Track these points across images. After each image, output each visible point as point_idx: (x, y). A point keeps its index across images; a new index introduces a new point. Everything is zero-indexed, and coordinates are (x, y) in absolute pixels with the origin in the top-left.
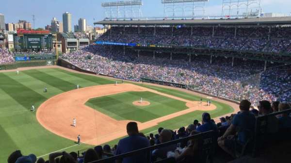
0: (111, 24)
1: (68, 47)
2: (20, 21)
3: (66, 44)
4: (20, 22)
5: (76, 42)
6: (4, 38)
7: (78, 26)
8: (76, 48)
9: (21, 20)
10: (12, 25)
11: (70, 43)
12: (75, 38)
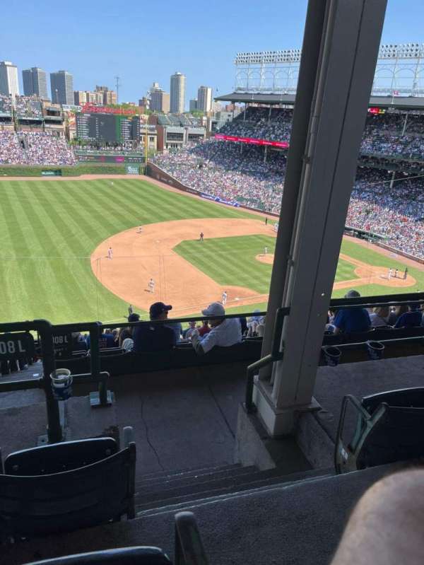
0: (246, 102)
1: (167, 141)
2: (97, 87)
3: (165, 137)
4: (99, 89)
5: (182, 134)
6: (63, 120)
7: (196, 102)
8: (181, 144)
9: (100, 86)
10: (85, 94)
11: (171, 136)
12: (181, 125)
